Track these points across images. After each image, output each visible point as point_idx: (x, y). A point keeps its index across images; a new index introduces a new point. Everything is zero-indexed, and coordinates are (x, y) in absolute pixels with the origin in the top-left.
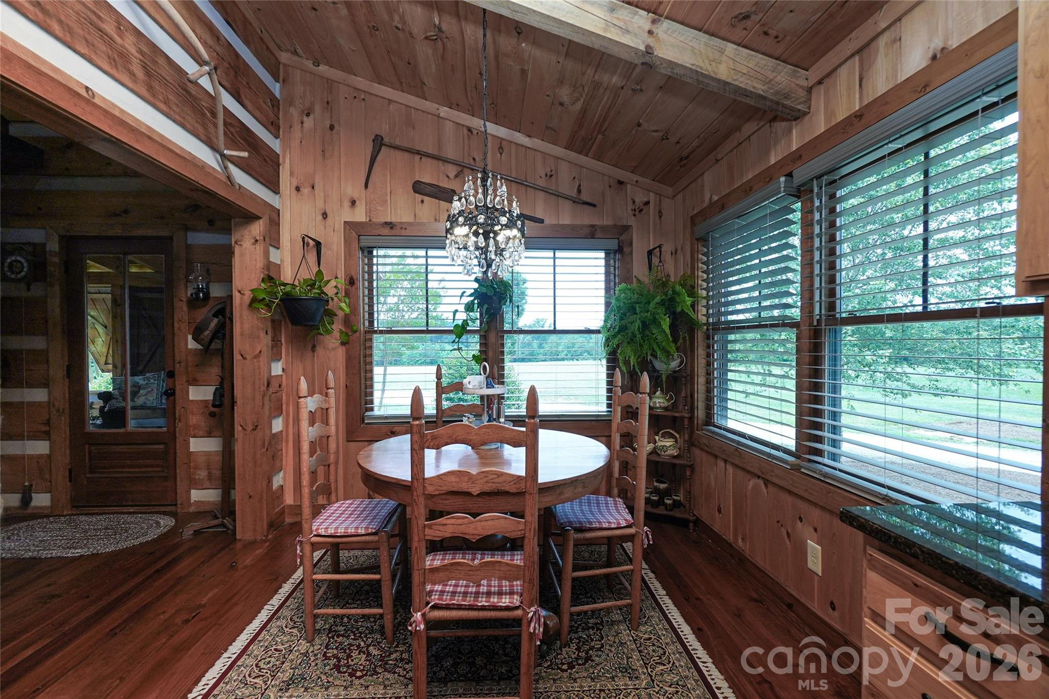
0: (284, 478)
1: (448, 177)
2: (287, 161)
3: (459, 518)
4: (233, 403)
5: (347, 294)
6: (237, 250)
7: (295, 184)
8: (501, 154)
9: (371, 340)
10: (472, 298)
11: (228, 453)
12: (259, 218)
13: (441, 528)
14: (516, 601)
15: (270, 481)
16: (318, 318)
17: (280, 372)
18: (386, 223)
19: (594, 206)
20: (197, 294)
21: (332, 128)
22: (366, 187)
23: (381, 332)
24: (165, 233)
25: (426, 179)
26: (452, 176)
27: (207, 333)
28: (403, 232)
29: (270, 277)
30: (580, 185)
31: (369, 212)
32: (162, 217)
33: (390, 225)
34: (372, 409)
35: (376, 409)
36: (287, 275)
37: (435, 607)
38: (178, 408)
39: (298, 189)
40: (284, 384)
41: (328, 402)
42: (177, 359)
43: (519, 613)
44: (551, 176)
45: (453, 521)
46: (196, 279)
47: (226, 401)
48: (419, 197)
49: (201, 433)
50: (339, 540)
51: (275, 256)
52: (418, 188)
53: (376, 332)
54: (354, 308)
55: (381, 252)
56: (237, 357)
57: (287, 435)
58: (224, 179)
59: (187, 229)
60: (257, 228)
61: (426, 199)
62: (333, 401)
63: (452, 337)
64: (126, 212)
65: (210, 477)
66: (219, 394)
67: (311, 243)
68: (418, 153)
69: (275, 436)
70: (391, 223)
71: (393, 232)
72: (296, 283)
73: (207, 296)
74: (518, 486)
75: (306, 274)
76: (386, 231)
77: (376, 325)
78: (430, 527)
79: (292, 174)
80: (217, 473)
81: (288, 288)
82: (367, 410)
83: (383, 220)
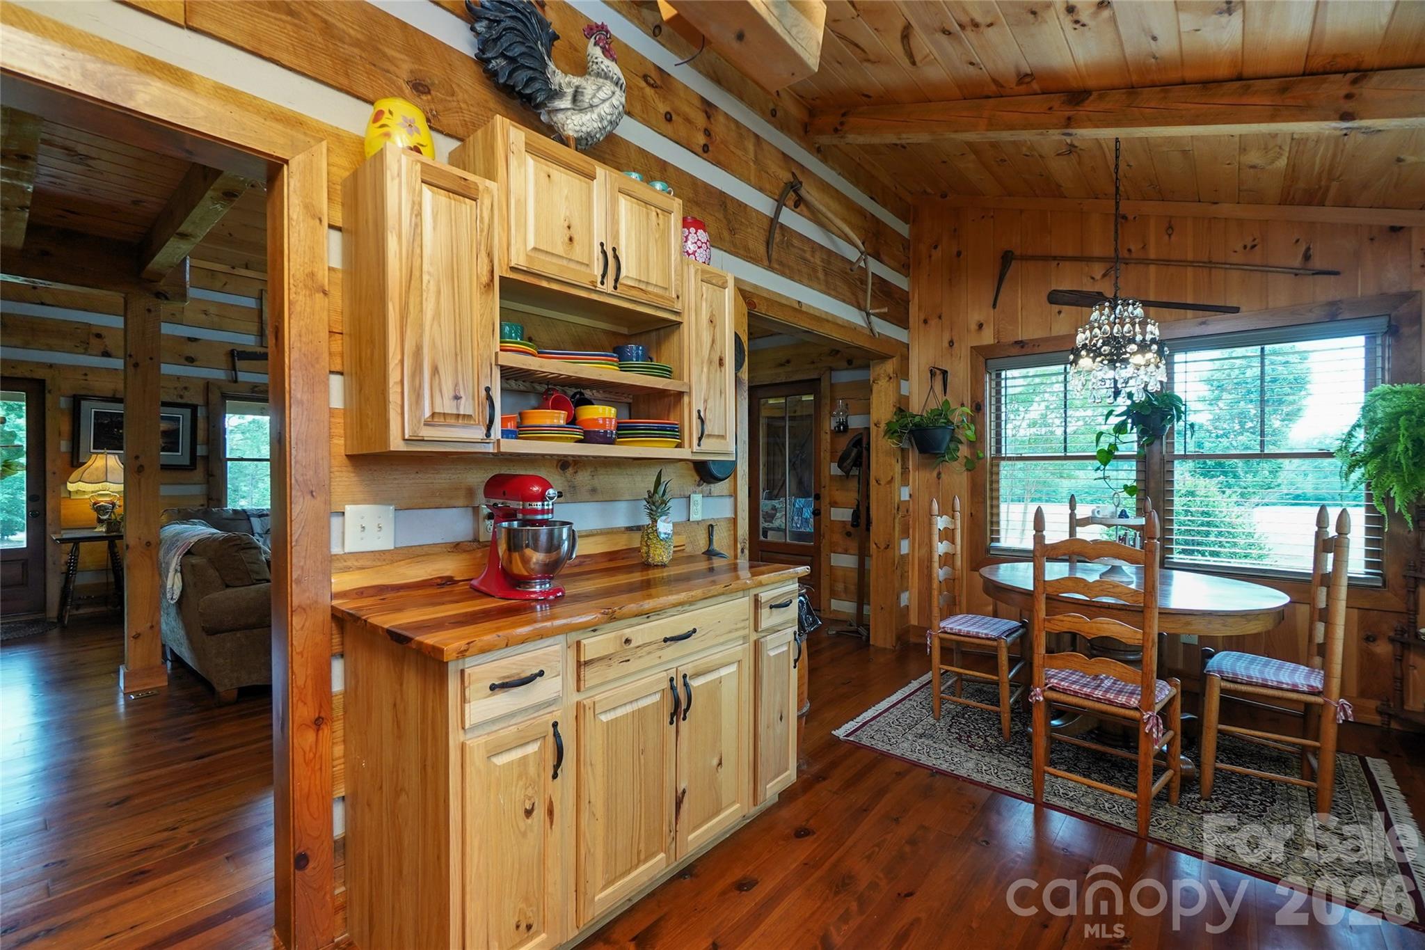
0: (910, 599)
1: (1093, 278)
2: (916, 296)
3: (1074, 617)
4: (869, 522)
5: (973, 420)
6: (875, 388)
7: (922, 317)
8: (1170, 235)
9: (998, 466)
10: (1124, 418)
11: (862, 570)
12: (893, 357)
13: (1059, 623)
14: (1134, 702)
15: (898, 598)
16: (944, 446)
17: (907, 498)
18: (1016, 342)
19: (1336, 273)
20: (839, 427)
21: (959, 254)
22: (994, 306)
23: (1010, 459)
24: (815, 376)
25: (1065, 286)
26: (1098, 277)
27: (849, 461)
28: (1037, 350)
29: (901, 409)
30: (1308, 249)
31: (997, 333)
32: (813, 363)
33: (1021, 344)
34: (998, 540)
35: (1002, 540)
36: (916, 407)
37: (1051, 689)
38: (822, 527)
39: (925, 322)
40: (911, 509)
41: (955, 524)
42: (823, 484)
43: (1136, 714)
44: (1253, 247)
45: (1070, 619)
46: (838, 414)
47: (863, 521)
48: (1056, 308)
49: (840, 550)
50: (962, 638)
51: (905, 388)
52: (1055, 298)
53: (1004, 459)
54: (980, 435)
55: (1010, 373)
56: (873, 482)
57: (913, 556)
58: (868, 332)
59: (831, 369)
60: (890, 367)
61: (1065, 308)
62: (958, 523)
63: (1097, 463)
64: (788, 362)
65: (846, 588)
66: (856, 515)
67: (938, 372)
68: (1055, 258)
69: (902, 556)
70: (1021, 341)
71: (1024, 351)
72: (925, 414)
73: (846, 427)
74: (1135, 598)
75: (933, 405)
76: (1015, 351)
77: (1003, 451)
78: (1049, 621)
79: (920, 308)
80: (853, 588)
81: (917, 419)
82: (992, 540)
83: (1012, 340)
